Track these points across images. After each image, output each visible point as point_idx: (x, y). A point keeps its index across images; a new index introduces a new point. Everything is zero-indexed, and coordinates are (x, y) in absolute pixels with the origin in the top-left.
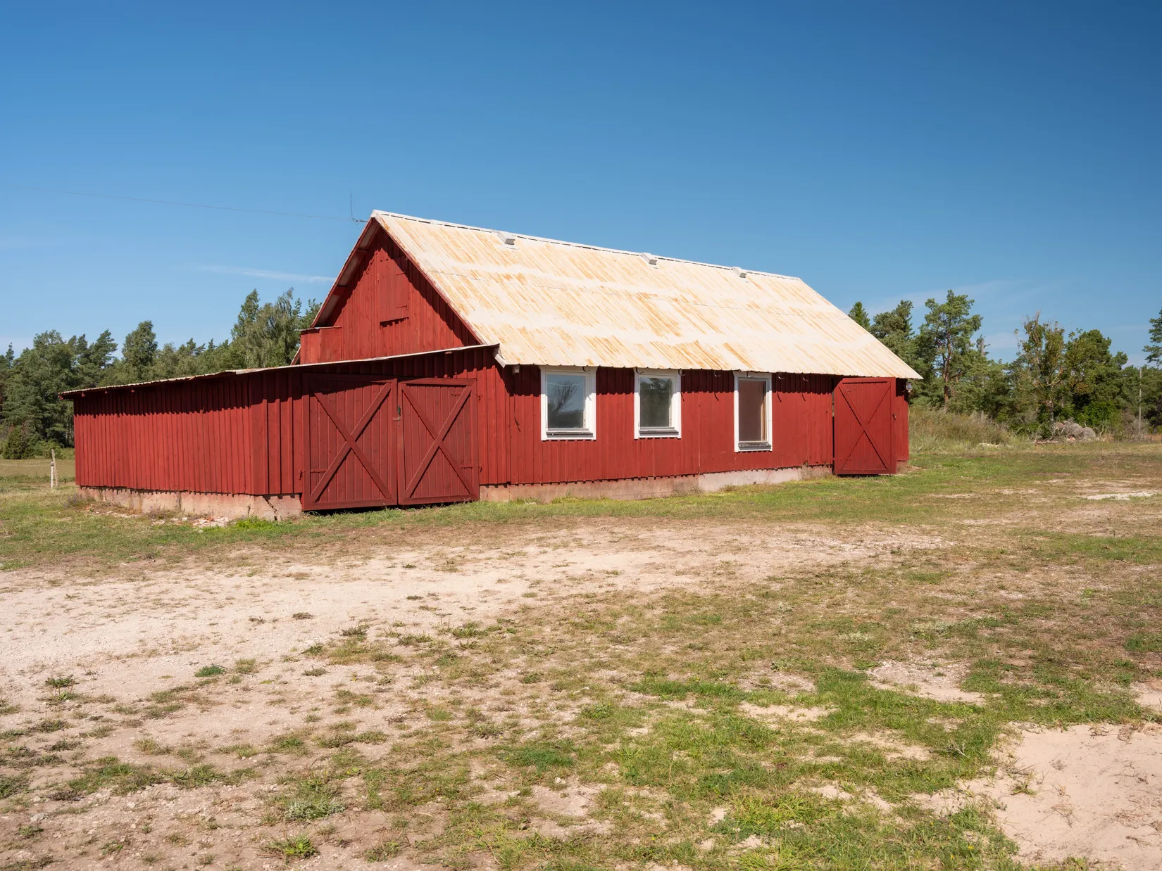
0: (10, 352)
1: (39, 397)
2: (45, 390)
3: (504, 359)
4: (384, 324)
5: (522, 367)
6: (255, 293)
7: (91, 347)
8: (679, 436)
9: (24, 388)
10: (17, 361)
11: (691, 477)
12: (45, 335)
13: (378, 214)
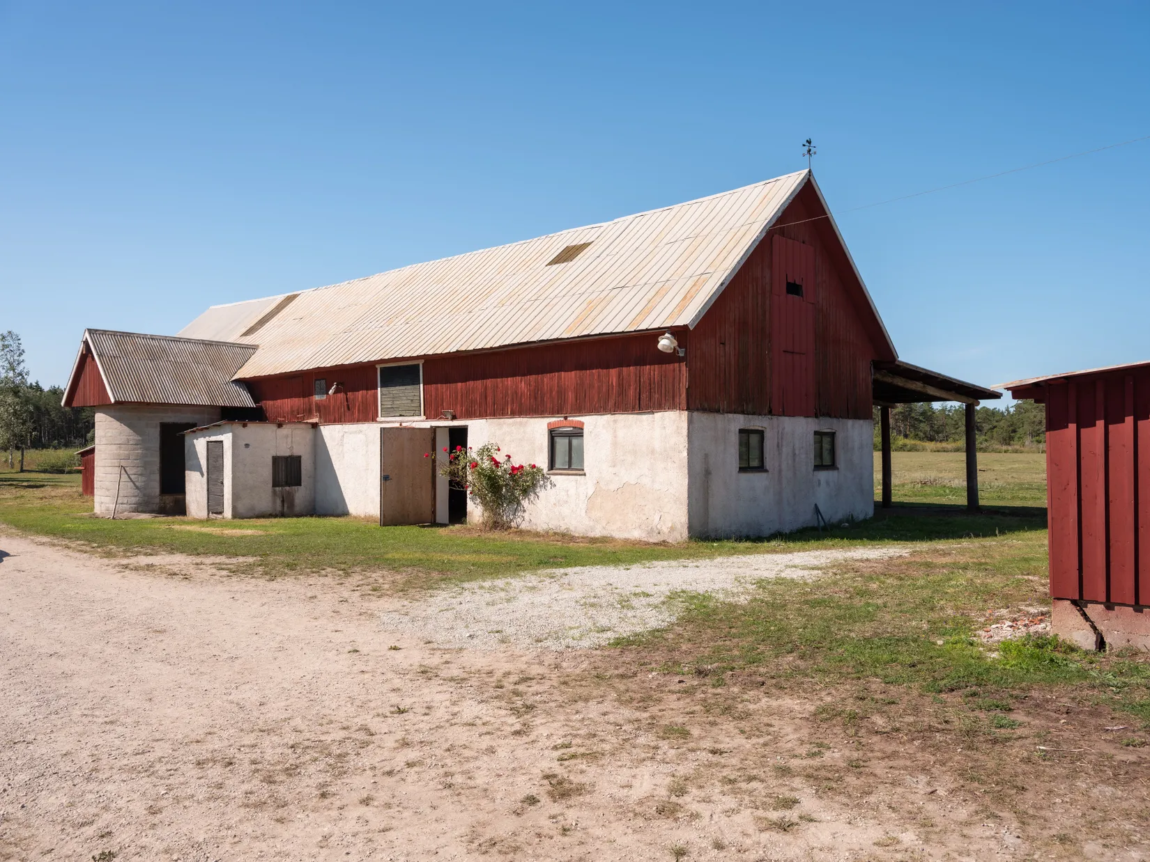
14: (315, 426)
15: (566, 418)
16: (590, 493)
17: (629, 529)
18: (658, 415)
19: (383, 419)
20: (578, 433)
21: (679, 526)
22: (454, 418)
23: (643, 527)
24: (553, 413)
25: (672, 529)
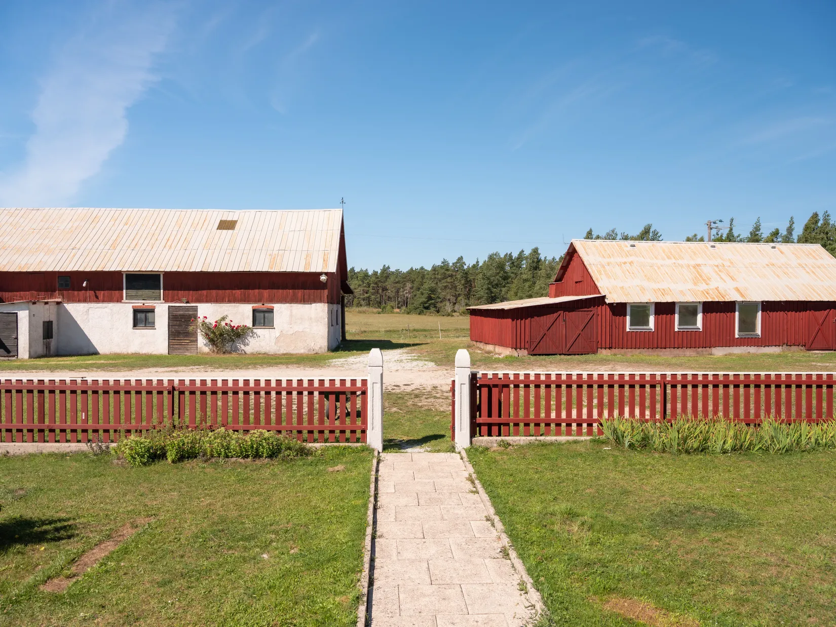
0: (478, 262)
1: (489, 286)
2: (492, 282)
3: (607, 301)
4: (576, 282)
5: (617, 303)
6: (591, 230)
7: (515, 258)
8: (701, 330)
9: (482, 281)
10: (481, 267)
11: (708, 349)
12: (493, 254)
13: (573, 241)
14: (58, 303)
15: (263, 304)
16: (277, 336)
17: (300, 349)
18: (314, 305)
19: (127, 301)
20: (271, 311)
21: (323, 347)
22: (187, 302)
23: (306, 348)
24: (255, 302)
25: (320, 348)
